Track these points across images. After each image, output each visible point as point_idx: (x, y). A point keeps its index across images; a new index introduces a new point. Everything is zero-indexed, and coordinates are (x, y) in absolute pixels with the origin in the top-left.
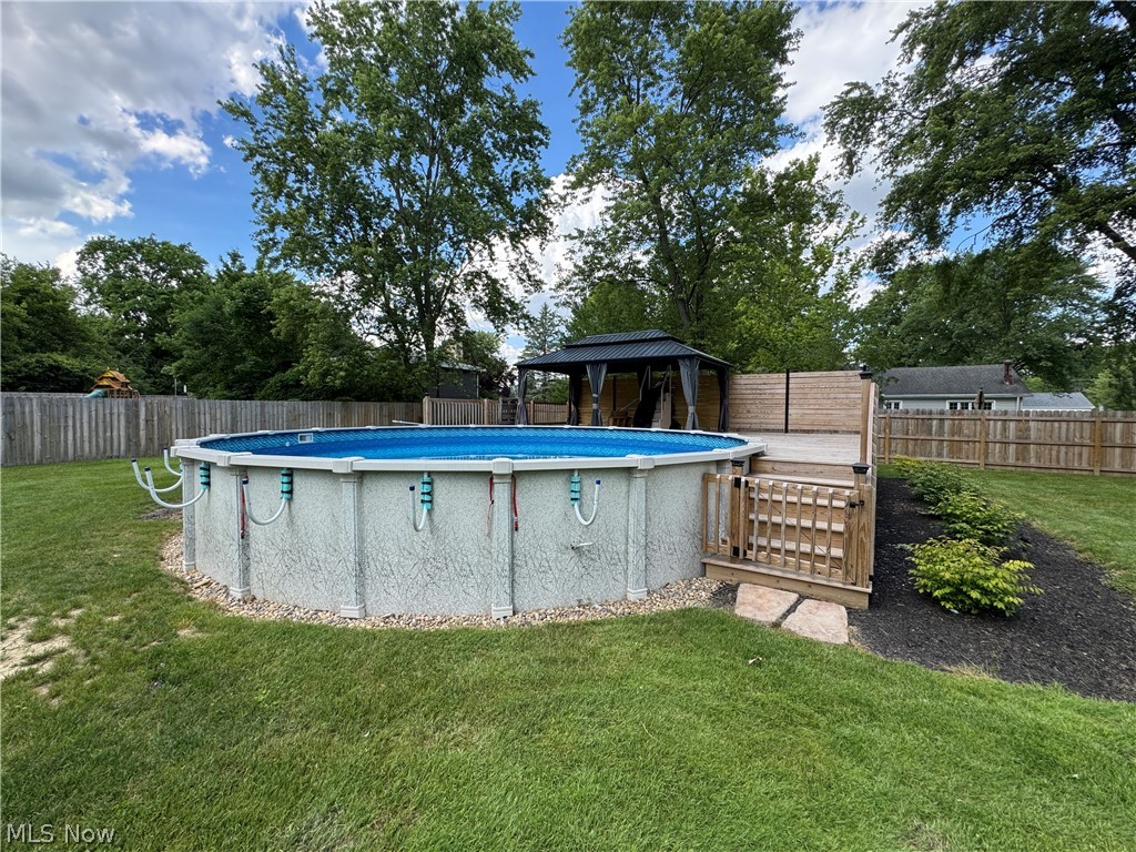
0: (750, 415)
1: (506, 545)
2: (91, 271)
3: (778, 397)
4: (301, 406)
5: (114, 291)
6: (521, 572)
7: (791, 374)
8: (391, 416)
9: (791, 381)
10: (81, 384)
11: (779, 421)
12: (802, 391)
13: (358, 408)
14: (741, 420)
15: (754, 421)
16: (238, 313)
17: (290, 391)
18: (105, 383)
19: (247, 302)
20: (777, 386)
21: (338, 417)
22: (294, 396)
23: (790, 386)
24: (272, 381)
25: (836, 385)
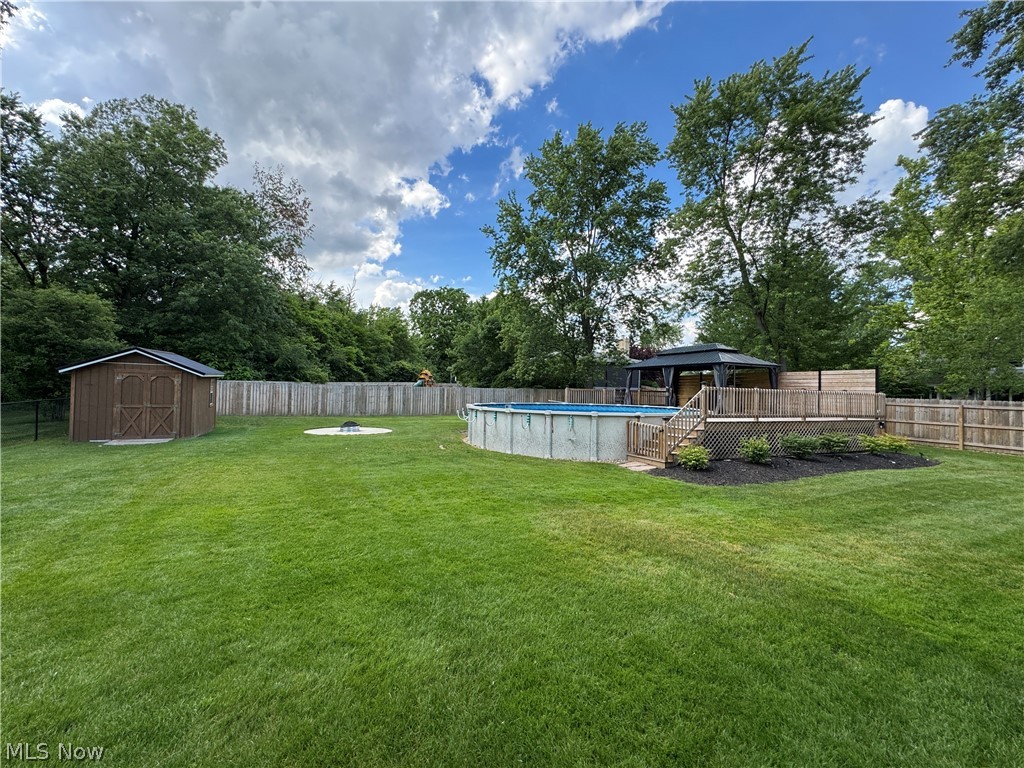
1: (549, 436)
2: (415, 309)
4: (512, 391)
5: (426, 321)
6: (554, 446)
7: (822, 372)
8: (548, 398)
9: (822, 376)
10: (410, 377)
12: (830, 385)
13: (543, 392)
16: (485, 337)
17: (508, 382)
18: (422, 376)
19: (490, 330)
20: (813, 381)
21: (532, 398)
22: (511, 385)
23: (822, 379)
24: (500, 376)
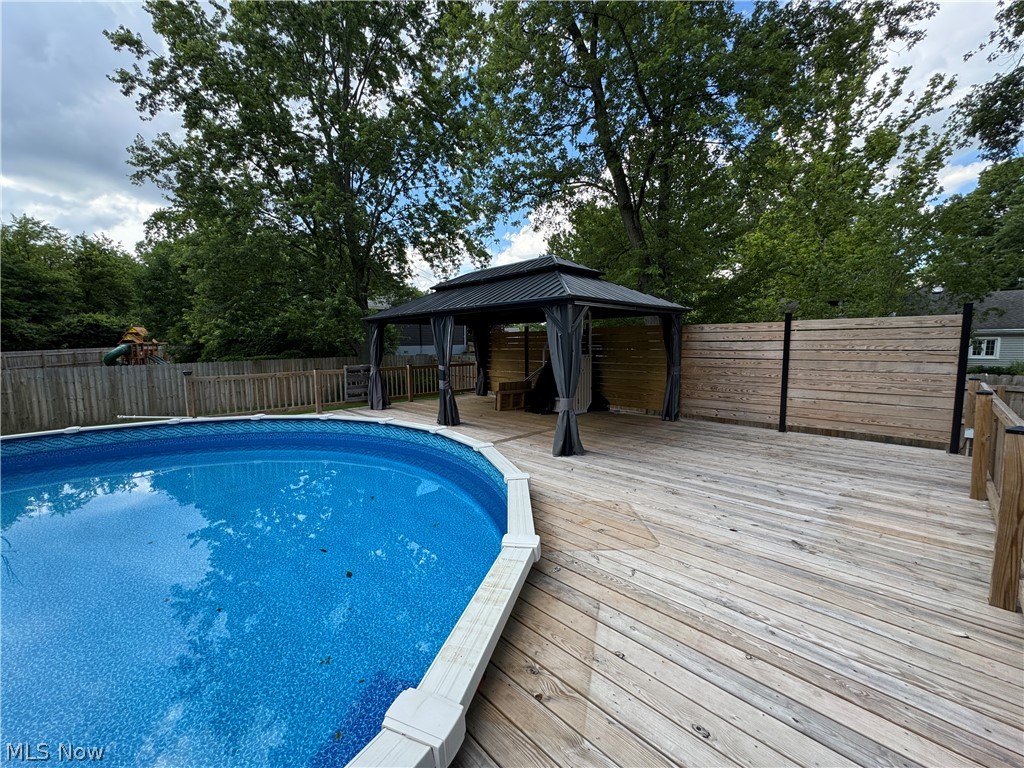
0: (716, 395)
3: (765, 364)
7: (794, 324)
9: (794, 336)
11: (769, 409)
12: (814, 355)
14: (701, 403)
15: (723, 405)
18: (129, 338)
20: (766, 346)
23: (793, 345)
25: (890, 345)
